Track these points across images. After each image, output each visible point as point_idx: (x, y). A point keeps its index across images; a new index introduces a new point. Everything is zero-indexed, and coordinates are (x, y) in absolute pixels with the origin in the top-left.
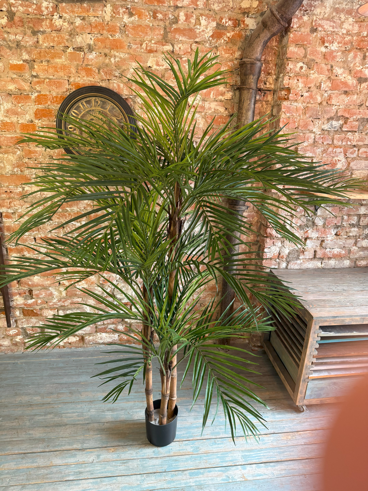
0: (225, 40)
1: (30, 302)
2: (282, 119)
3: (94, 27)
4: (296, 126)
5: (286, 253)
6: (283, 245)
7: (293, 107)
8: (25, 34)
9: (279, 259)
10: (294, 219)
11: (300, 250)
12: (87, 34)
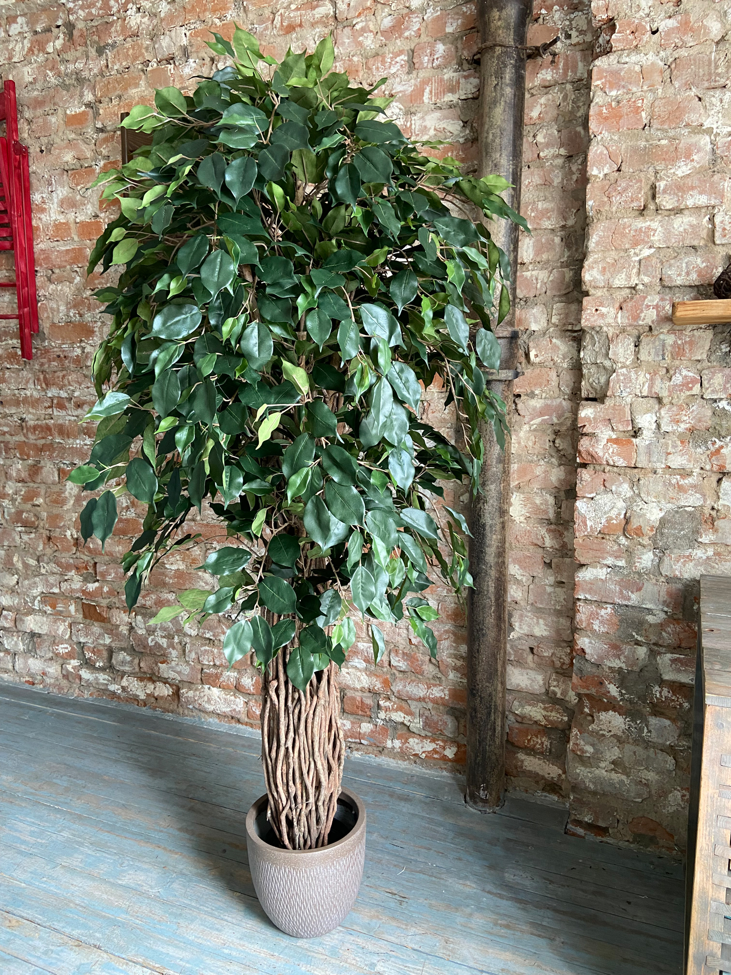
1: (92, 587)
2: (596, 107)
3: (190, 11)
4: (645, 121)
5: (652, 518)
6: (637, 492)
7: (629, 69)
8: (87, 57)
9: (627, 537)
10: (667, 407)
11: (702, 514)
12: (178, 28)
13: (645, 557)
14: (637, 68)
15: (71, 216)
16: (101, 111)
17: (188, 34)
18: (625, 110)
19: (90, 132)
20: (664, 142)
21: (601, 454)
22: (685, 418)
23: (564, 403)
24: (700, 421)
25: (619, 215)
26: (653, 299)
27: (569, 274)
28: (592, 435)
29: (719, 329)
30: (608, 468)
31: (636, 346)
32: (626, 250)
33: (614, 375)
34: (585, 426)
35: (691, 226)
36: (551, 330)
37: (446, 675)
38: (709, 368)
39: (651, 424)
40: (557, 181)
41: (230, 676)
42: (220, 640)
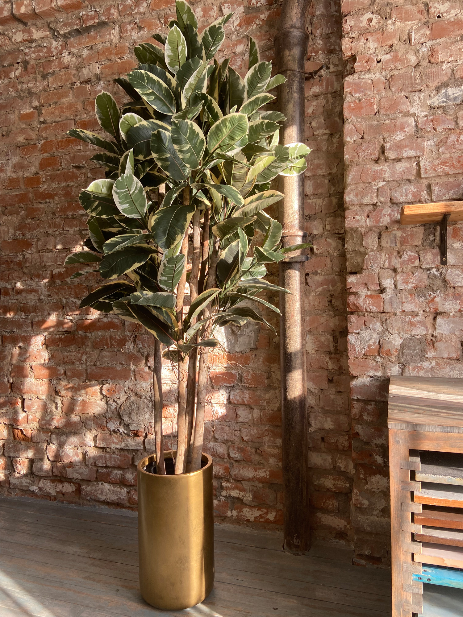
0: (257, 25)
2: (347, 103)
3: (102, 54)
4: (376, 110)
5: (396, 344)
6: (385, 327)
7: (365, 82)
8: (36, 81)
9: (381, 357)
10: (400, 274)
11: (426, 339)
12: (94, 64)
13: (393, 369)
14: (370, 81)
15: (20, 174)
16: (43, 112)
17: (100, 67)
18: (364, 105)
19: (36, 124)
20: (387, 122)
21: (362, 304)
22: (412, 280)
23: (336, 277)
24: (420, 281)
25: (364, 163)
26: (387, 210)
27: (335, 201)
28: (356, 294)
29: (427, 226)
30: (366, 314)
31: (379, 239)
32: (369, 183)
33: (367, 256)
34: (351, 288)
35: (407, 168)
36: (326, 233)
37: (267, 461)
38: (423, 250)
39: (391, 285)
40: (324, 148)
41: (117, 473)
42: (111, 448)
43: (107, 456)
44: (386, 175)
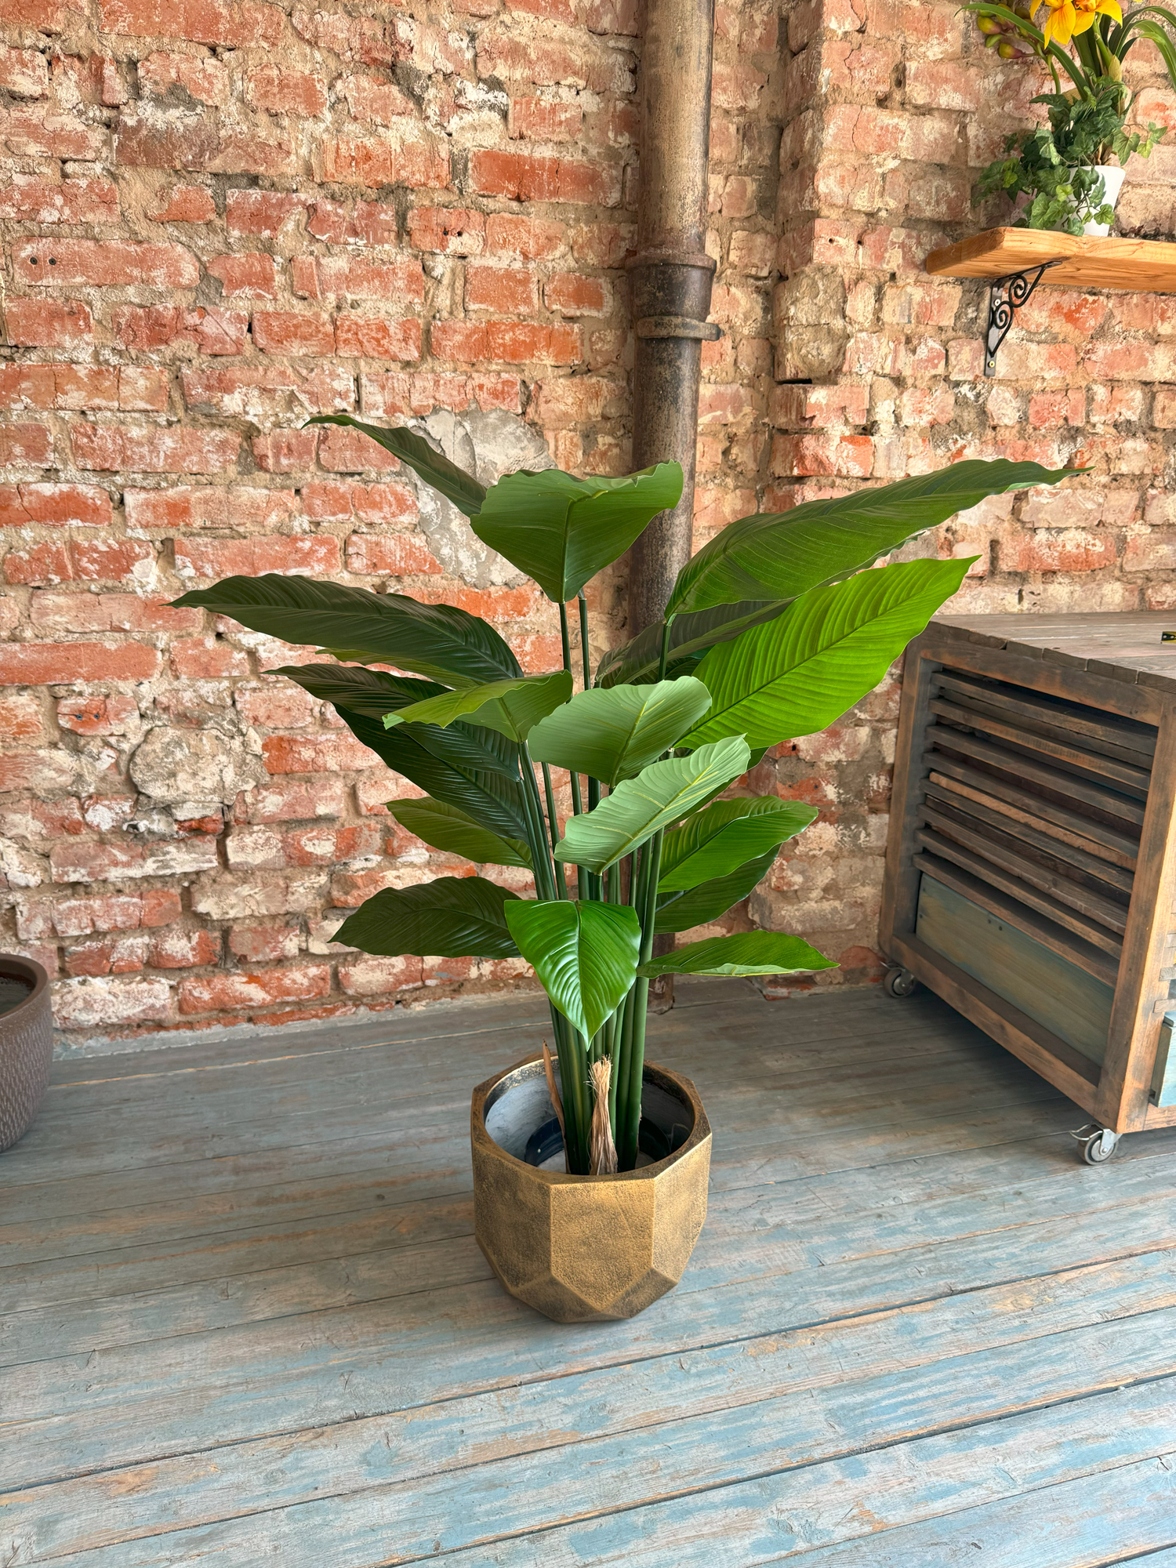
10: (909, 392)
21: (833, 459)
22: (928, 407)
23: (742, 391)
24: (942, 412)
25: (861, 99)
26: (898, 234)
27: (751, 187)
28: (821, 432)
29: (967, 283)
30: (838, 481)
31: (877, 301)
32: (868, 156)
33: (851, 341)
34: (813, 417)
35: (943, 136)
36: (729, 272)
38: (955, 338)
39: (888, 416)
41: (135, 945)
42: (105, 881)
43: (96, 904)
44: (903, 144)
